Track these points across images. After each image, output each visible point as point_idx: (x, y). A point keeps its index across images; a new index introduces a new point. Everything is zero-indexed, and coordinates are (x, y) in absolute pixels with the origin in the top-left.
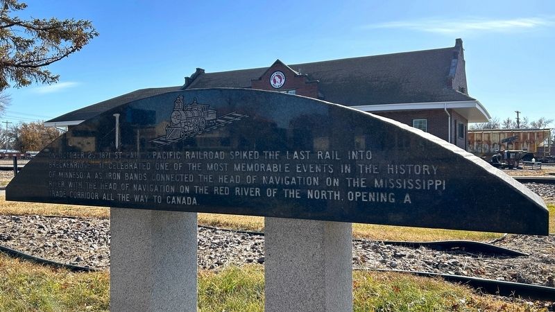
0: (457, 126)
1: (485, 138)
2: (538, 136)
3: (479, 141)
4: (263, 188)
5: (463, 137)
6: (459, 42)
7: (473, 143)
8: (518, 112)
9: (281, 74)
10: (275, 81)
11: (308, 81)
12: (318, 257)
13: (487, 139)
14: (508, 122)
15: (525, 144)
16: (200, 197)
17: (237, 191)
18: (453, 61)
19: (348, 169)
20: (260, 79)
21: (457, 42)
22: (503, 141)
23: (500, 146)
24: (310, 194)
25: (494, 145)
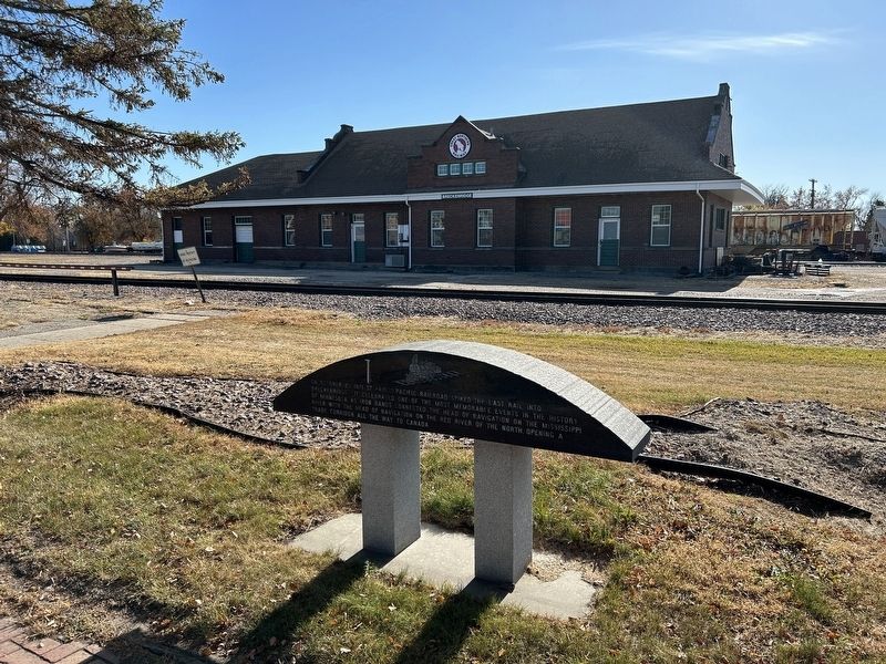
0: (715, 213)
1: (759, 223)
2: (836, 220)
3: (750, 228)
4: (474, 421)
5: (722, 228)
6: (724, 88)
7: (742, 229)
8: (813, 181)
9: (464, 137)
10: (456, 148)
11: (503, 148)
12: (509, 465)
13: (761, 225)
14: (801, 192)
15: (817, 232)
16: (430, 422)
17: (456, 421)
18: (713, 118)
19: (527, 415)
20: (435, 144)
21: (721, 89)
22: (786, 228)
23: (781, 234)
24: (504, 428)
25: (771, 234)
